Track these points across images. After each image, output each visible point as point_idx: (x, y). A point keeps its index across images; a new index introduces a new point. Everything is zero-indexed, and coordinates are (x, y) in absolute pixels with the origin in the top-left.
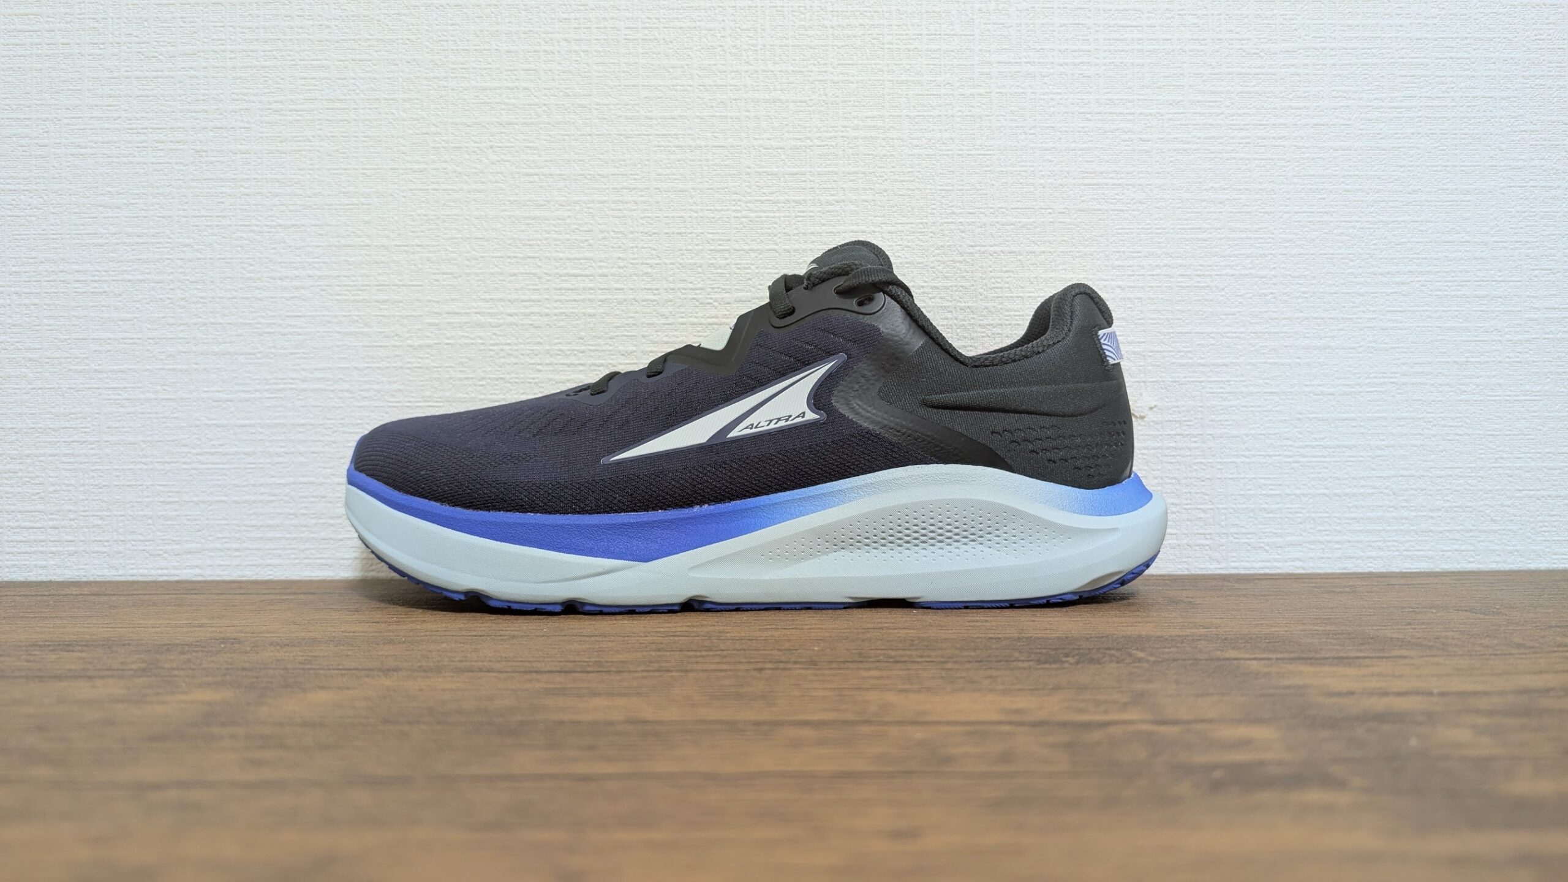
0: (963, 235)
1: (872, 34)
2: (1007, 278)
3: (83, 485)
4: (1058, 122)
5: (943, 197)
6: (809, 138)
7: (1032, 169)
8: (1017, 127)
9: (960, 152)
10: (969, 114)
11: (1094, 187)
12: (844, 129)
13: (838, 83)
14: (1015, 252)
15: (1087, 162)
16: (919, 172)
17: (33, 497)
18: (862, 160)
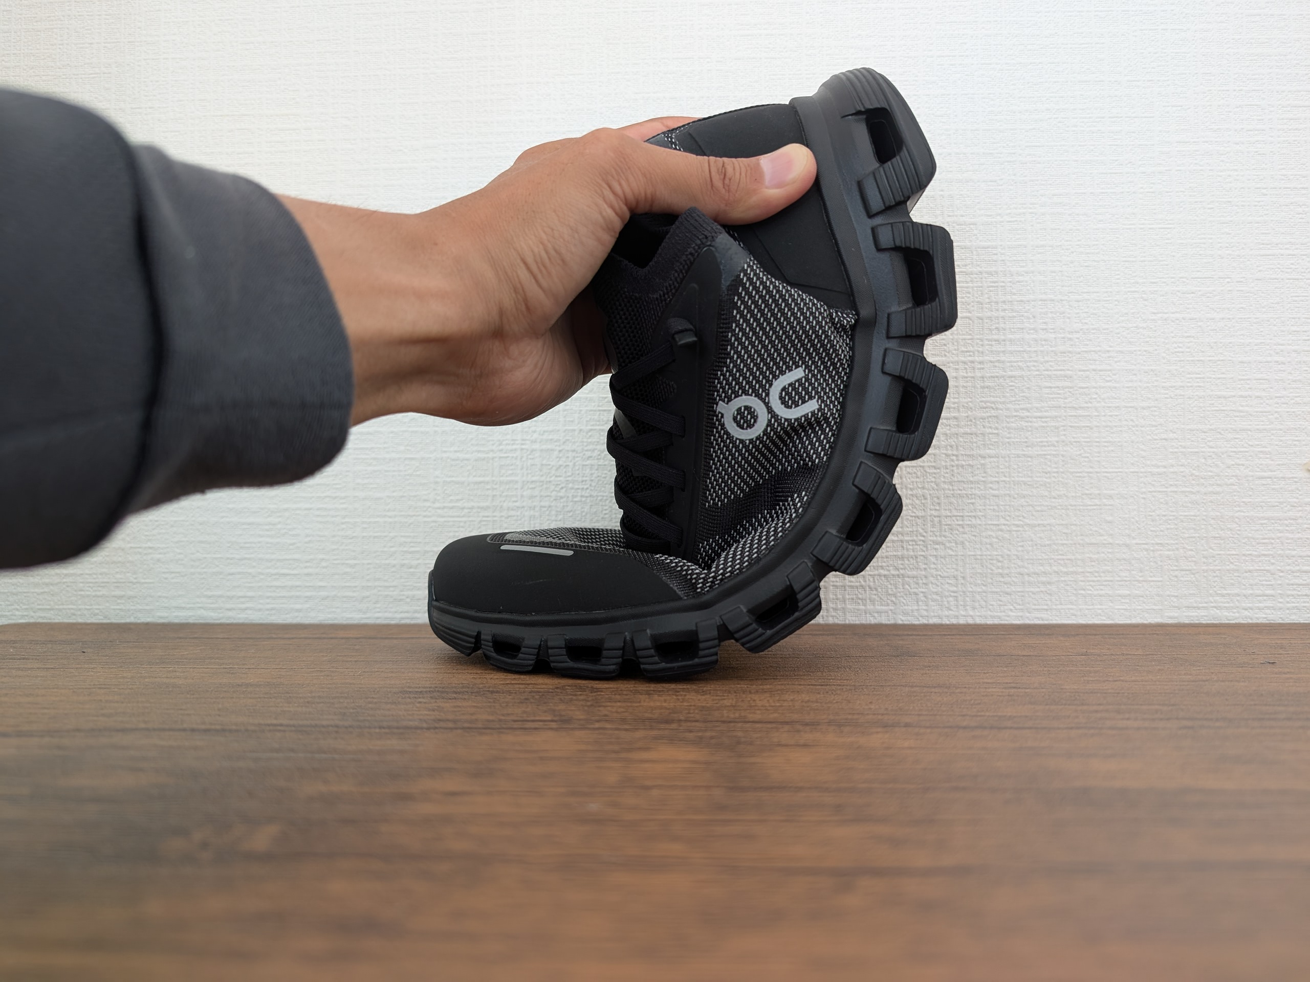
0: (1146, 303)
1: (1057, 118)
2: (1189, 343)
3: (334, 536)
4: (1235, 197)
5: (1127, 268)
6: (1000, 215)
7: (1211, 241)
8: (1196, 202)
9: (1142, 226)
10: (1151, 190)
11: (1271, 257)
12: (1031, 206)
13: (1026, 163)
14: (1196, 319)
15: (1263, 234)
16: (1103, 245)
17: (291, 547)
18: (1049, 234)
